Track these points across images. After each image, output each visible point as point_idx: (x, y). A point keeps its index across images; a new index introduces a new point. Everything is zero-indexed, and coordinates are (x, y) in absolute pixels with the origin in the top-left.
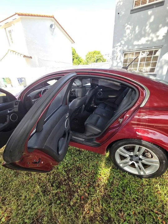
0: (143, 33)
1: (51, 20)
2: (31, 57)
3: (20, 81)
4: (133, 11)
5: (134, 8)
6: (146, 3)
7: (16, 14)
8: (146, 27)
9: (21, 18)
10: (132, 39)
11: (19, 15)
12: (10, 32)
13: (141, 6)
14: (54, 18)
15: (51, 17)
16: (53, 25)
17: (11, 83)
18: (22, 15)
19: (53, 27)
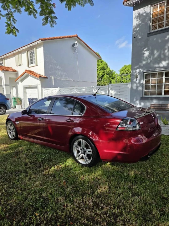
0: (162, 56)
1: (75, 39)
2: (47, 78)
3: (30, 102)
4: (150, 34)
5: (151, 31)
6: (163, 27)
7: (40, 40)
8: (164, 50)
9: (43, 42)
10: (151, 61)
11: (42, 40)
12: (31, 54)
13: (158, 30)
14: (77, 37)
15: (75, 37)
16: (76, 44)
17: (21, 104)
18: (45, 40)
19: (75, 46)
